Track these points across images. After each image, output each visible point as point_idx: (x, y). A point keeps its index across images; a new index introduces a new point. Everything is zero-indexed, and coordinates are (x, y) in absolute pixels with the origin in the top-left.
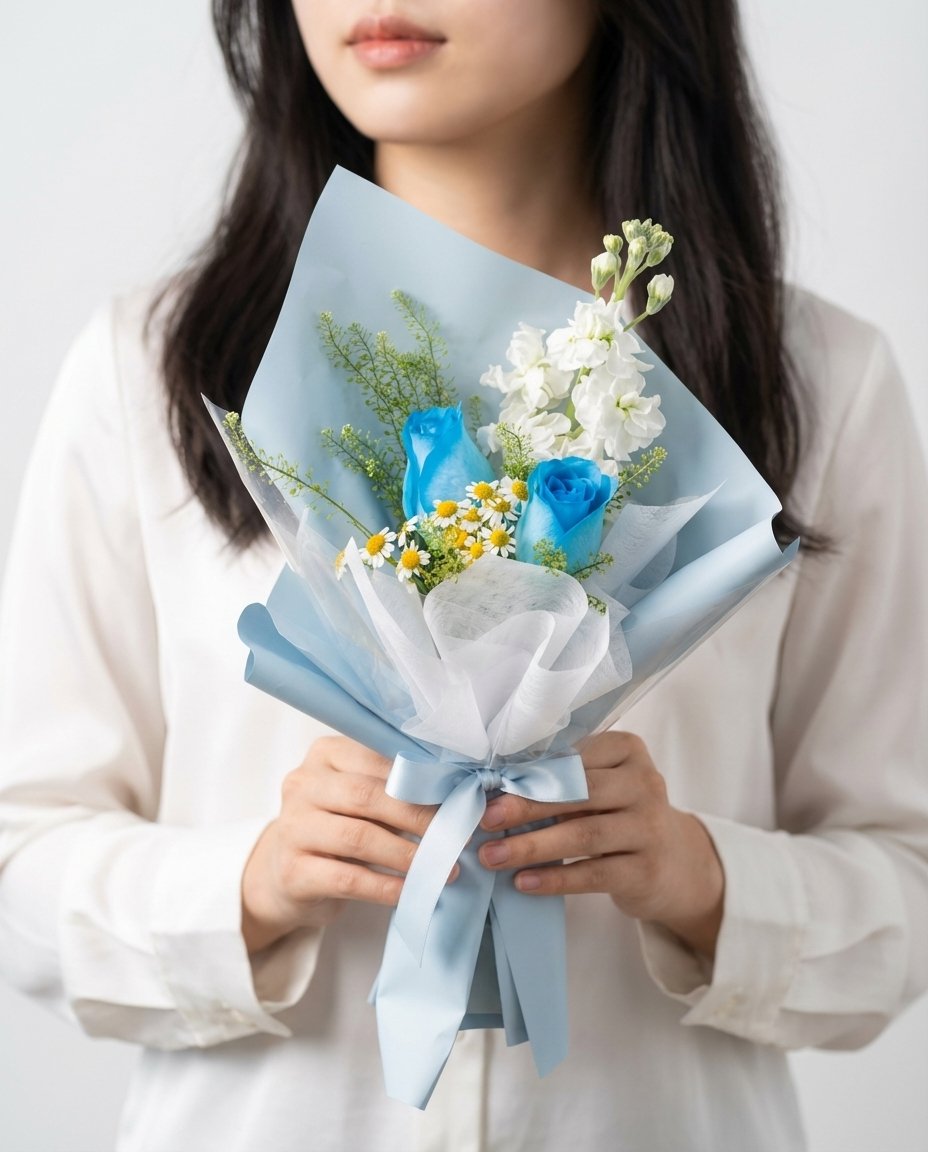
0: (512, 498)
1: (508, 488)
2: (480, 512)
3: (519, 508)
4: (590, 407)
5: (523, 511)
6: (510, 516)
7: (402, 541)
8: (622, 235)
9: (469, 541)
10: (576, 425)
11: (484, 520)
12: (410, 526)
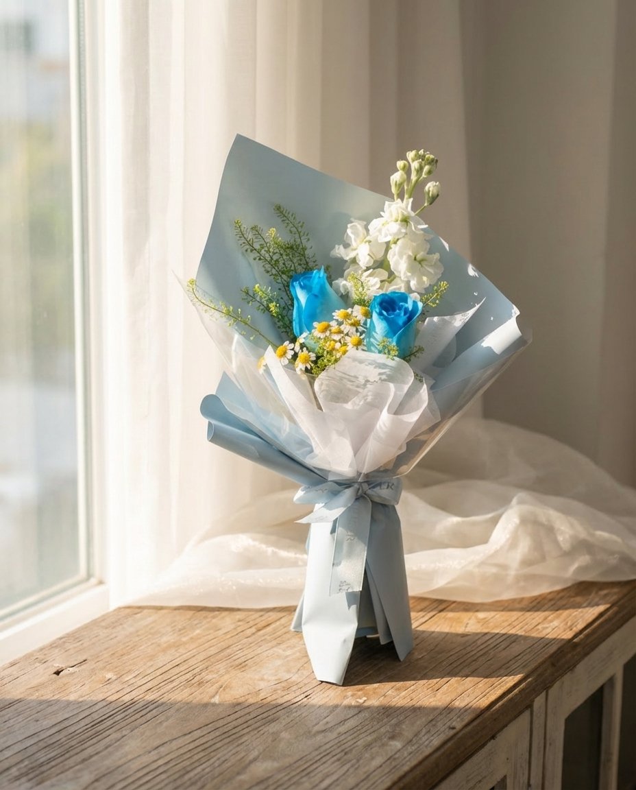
0: (361, 318)
1: (358, 312)
2: (342, 327)
3: (365, 323)
4: (399, 262)
5: (368, 325)
6: (361, 329)
7: (297, 348)
8: (407, 160)
9: (338, 345)
10: (391, 274)
11: (345, 332)
12: (301, 340)
